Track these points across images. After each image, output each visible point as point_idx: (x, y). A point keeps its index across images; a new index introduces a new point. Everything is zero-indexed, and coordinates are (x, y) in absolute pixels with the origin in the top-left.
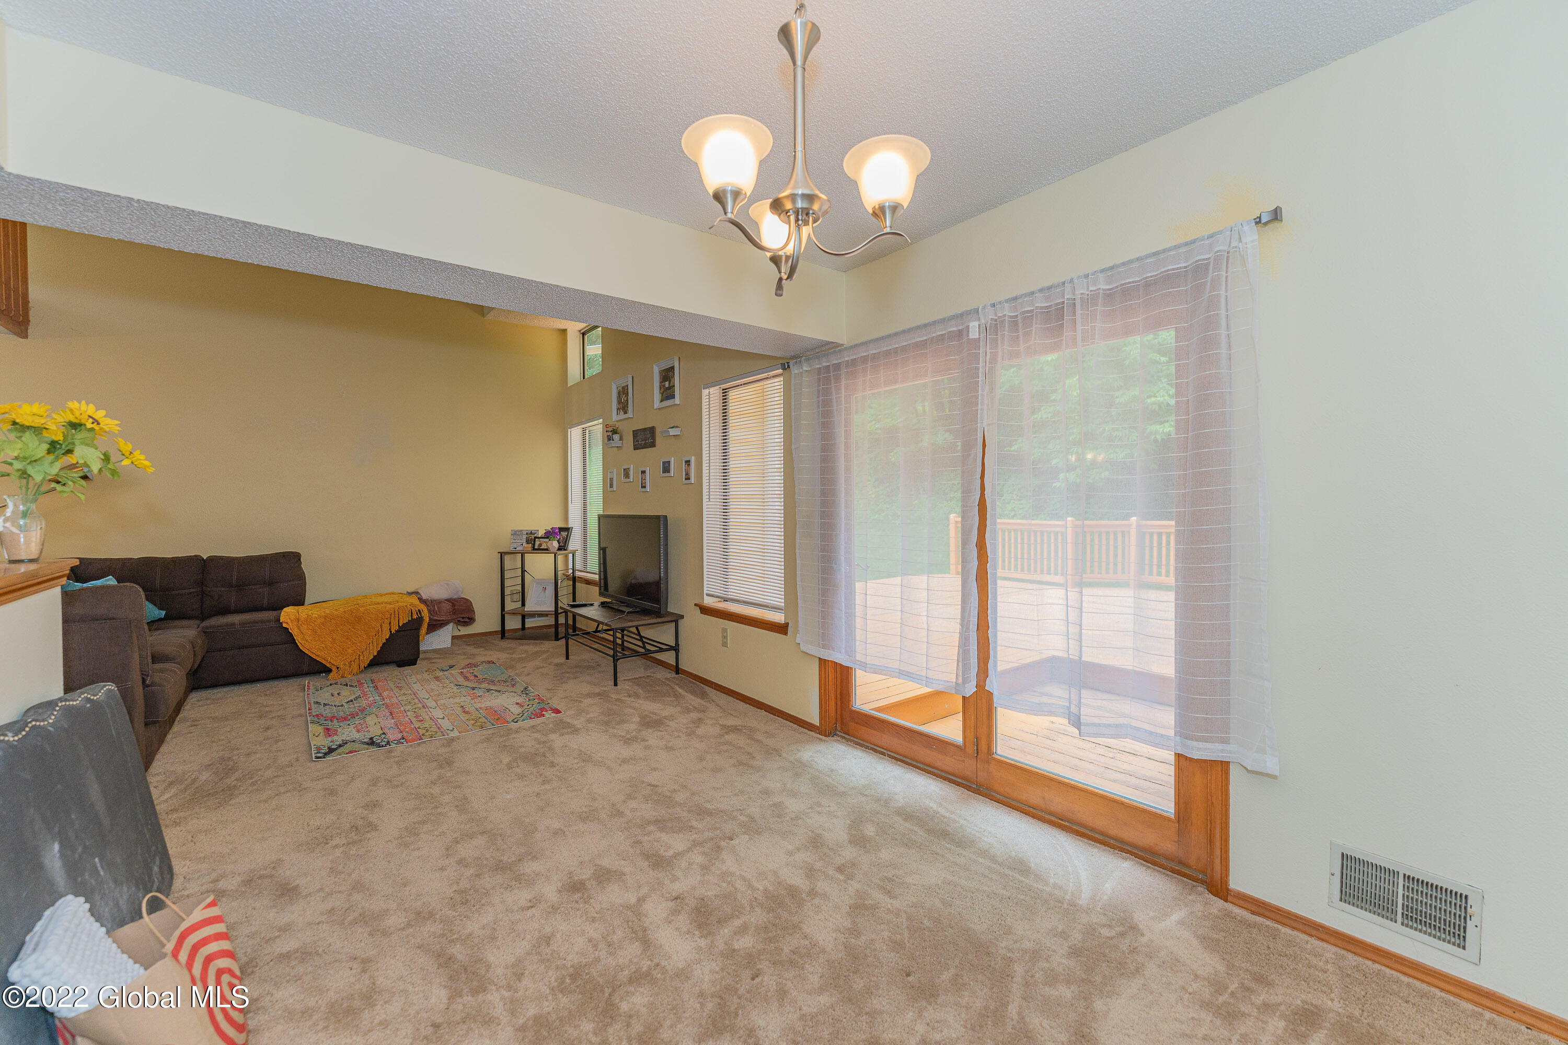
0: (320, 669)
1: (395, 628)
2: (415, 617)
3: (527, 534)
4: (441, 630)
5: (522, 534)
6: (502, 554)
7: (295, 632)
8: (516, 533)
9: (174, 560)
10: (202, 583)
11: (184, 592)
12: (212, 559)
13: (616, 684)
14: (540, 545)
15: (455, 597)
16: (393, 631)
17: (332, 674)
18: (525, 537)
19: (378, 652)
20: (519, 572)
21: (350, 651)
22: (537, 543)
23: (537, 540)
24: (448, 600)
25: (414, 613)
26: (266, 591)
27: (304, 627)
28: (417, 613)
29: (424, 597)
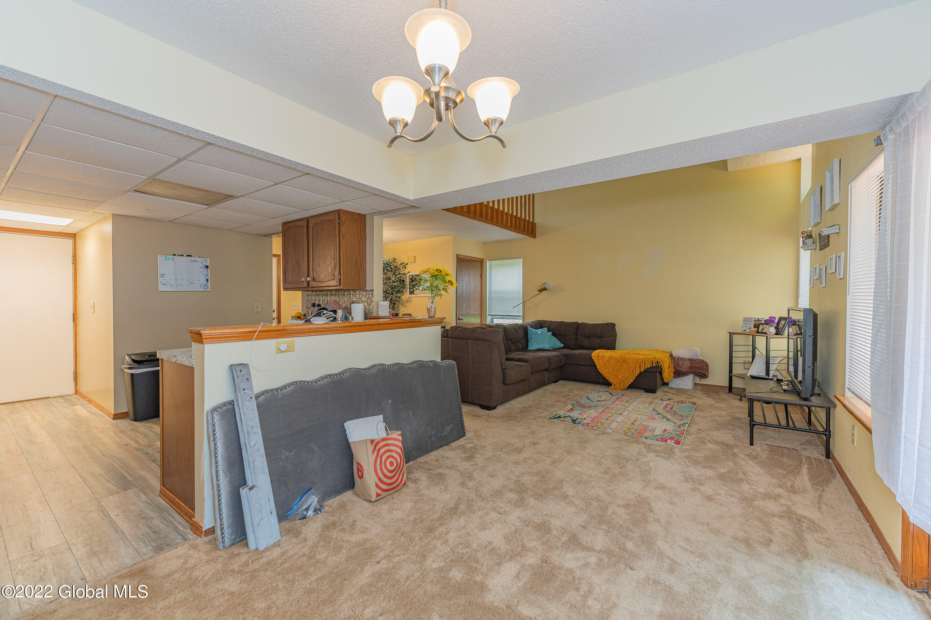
0: (607, 384)
1: (643, 369)
2: (654, 365)
3: (755, 321)
4: (685, 377)
5: (751, 321)
6: (731, 334)
7: (596, 362)
8: (746, 320)
9: (568, 323)
10: (576, 334)
11: (571, 337)
12: (583, 324)
13: (752, 444)
14: (763, 329)
15: (695, 358)
16: (642, 371)
17: (612, 387)
18: (753, 323)
19: (634, 380)
20: (751, 348)
21: (620, 377)
22: (761, 328)
23: (761, 325)
24: (690, 360)
25: (654, 363)
26: (598, 340)
27: (600, 360)
28: (656, 363)
29: (674, 355)
